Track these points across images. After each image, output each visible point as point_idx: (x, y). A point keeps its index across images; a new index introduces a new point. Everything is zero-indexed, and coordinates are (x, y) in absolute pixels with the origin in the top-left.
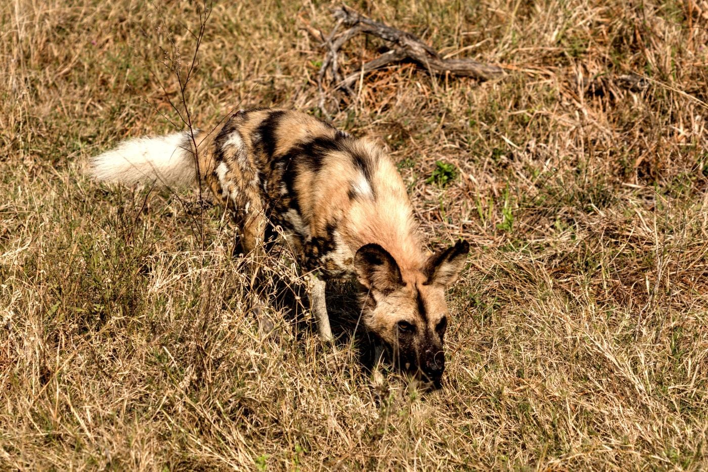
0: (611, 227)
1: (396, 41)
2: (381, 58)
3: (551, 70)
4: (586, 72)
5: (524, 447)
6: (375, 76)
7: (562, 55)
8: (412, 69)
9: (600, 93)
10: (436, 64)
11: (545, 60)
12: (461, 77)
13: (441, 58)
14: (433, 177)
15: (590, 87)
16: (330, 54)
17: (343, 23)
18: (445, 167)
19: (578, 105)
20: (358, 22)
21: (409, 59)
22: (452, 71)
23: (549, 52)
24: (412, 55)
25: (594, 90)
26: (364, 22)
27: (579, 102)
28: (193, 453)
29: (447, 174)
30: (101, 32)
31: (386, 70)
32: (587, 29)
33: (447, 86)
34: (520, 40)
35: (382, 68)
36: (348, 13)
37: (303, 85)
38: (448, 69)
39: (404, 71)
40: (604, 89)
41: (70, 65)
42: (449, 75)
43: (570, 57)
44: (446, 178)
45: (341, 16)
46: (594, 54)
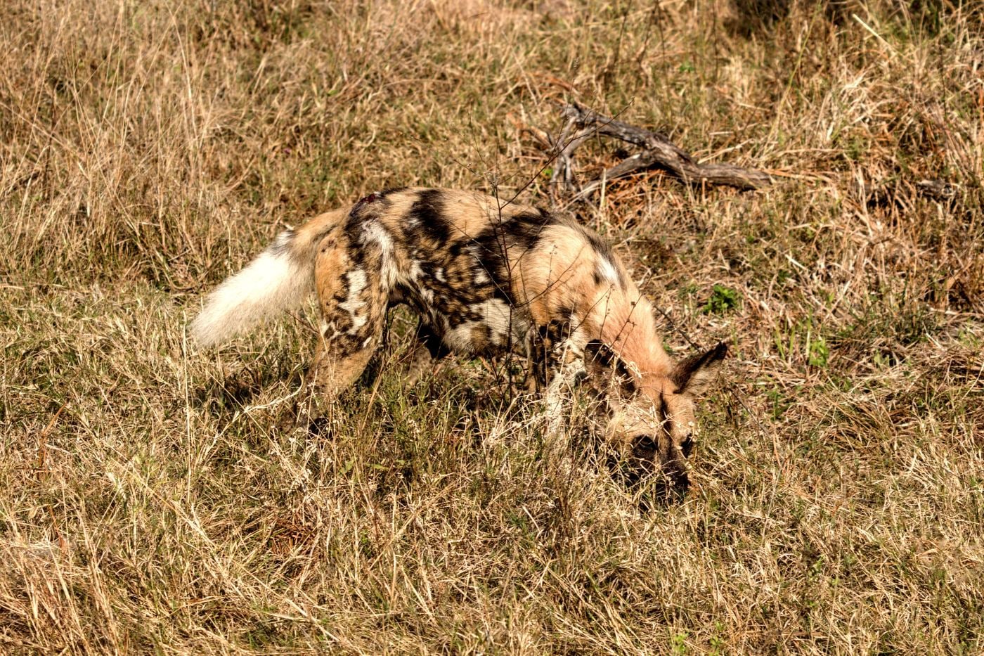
0: (957, 360)
1: (642, 144)
2: (624, 164)
3: (826, 175)
4: (868, 178)
5: (939, 622)
6: (618, 186)
7: (840, 157)
8: (661, 175)
9: (884, 202)
10: (690, 170)
11: (819, 165)
12: (719, 185)
13: (696, 163)
14: (710, 304)
15: (873, 196)
16: (562, 159)
17: (575, 123)
18: (726, 292)
19: (862, 217)
20: (594, 121)
21: (658, 165)
22: (709, 179)
23: (824, 154)
24: (662, 160)
25: (877, 200)
26: (600, 122)
27: (861, 212)
28: (564, 634)
29: (727, 300)
30: (267, 139)
31: (629, 179)
32: (866, 126)
33: (703, 196)
34: (788, 141)
35: (626, 176)
36: (580, 111)
37: (532, 197)
38: (704, 176)
39: (651, 180)
40: (889, 197)
41: (241, 178)
42: (706, 183)
43: (848, 159)
44: (725, 305)
45: (573, 114)
46: (876, 156)
